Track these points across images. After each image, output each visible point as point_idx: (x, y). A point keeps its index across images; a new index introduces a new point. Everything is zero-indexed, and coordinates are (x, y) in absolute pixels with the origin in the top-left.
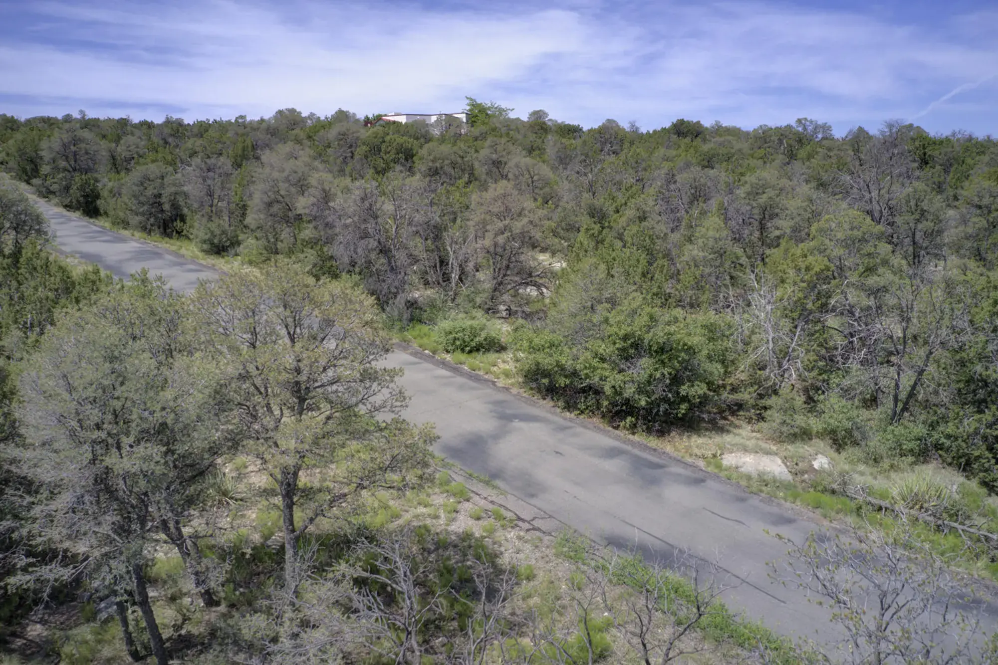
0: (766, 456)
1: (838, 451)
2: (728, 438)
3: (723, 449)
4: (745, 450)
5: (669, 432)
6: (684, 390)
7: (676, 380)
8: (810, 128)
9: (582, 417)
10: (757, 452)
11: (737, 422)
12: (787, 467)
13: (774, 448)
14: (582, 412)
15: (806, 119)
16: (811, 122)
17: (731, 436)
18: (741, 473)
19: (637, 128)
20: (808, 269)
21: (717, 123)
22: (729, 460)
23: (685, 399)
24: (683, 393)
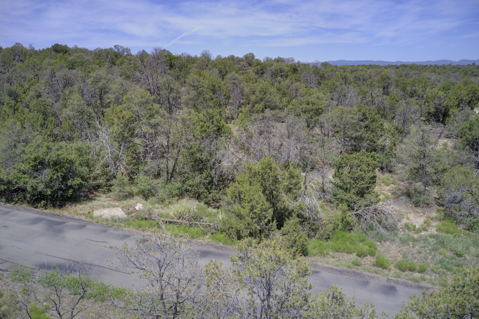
0: (114, 208)
1: (146, 200)
2: (95, 203)
3: (93, 209)
4: (104, 207)
5: (65, 205)
6: (69, 183)
7: (65, 178)
8: (121, 50)
9: (17, 205)
10: (109, 207)
11: (98, 194)
12: (124, 212)
13: (117, 204)
14: (16, 202)
15: (118, 45)
16: (121, 47)
17: (96, 201)
18: (103, 218)
19: (33, 48)
20: (123, 117)
21: (75, 47)
22: (96, 213)
23: (71, 187)
24: (69, 184)
